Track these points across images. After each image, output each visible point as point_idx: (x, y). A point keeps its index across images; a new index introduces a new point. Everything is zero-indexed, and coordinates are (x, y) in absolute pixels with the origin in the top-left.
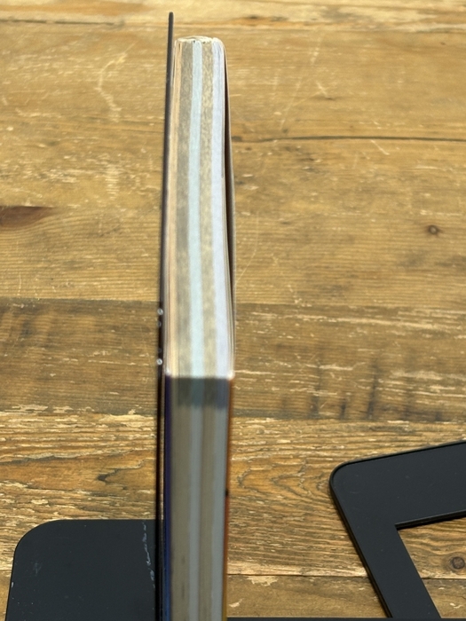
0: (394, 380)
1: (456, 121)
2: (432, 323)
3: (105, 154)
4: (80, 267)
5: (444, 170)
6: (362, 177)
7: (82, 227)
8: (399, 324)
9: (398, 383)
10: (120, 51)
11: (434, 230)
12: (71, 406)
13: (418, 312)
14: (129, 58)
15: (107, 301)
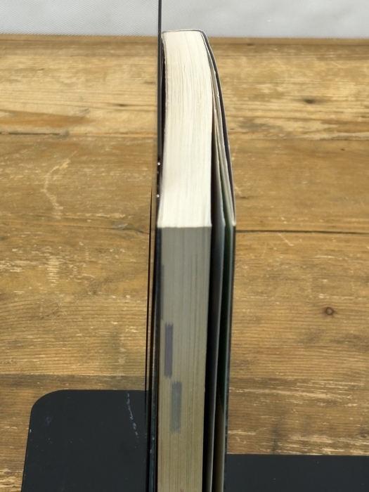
0: (291, 443)
1: (351, 216)
2: (326, 393)
3: (48, 247)
4: (22, 346)
5: (340, 259)
6: (269, 265)
7: (25, 311)
8: (297, 394)
9: (295, 446)
10: (64, 157)
11: (330, 311)
12: (9, 469)
13: (314, 383)
14: (72, 163)
15: (44, 376)
